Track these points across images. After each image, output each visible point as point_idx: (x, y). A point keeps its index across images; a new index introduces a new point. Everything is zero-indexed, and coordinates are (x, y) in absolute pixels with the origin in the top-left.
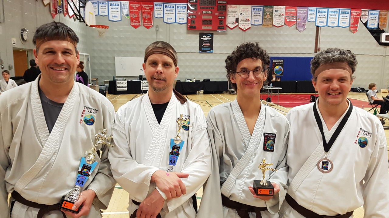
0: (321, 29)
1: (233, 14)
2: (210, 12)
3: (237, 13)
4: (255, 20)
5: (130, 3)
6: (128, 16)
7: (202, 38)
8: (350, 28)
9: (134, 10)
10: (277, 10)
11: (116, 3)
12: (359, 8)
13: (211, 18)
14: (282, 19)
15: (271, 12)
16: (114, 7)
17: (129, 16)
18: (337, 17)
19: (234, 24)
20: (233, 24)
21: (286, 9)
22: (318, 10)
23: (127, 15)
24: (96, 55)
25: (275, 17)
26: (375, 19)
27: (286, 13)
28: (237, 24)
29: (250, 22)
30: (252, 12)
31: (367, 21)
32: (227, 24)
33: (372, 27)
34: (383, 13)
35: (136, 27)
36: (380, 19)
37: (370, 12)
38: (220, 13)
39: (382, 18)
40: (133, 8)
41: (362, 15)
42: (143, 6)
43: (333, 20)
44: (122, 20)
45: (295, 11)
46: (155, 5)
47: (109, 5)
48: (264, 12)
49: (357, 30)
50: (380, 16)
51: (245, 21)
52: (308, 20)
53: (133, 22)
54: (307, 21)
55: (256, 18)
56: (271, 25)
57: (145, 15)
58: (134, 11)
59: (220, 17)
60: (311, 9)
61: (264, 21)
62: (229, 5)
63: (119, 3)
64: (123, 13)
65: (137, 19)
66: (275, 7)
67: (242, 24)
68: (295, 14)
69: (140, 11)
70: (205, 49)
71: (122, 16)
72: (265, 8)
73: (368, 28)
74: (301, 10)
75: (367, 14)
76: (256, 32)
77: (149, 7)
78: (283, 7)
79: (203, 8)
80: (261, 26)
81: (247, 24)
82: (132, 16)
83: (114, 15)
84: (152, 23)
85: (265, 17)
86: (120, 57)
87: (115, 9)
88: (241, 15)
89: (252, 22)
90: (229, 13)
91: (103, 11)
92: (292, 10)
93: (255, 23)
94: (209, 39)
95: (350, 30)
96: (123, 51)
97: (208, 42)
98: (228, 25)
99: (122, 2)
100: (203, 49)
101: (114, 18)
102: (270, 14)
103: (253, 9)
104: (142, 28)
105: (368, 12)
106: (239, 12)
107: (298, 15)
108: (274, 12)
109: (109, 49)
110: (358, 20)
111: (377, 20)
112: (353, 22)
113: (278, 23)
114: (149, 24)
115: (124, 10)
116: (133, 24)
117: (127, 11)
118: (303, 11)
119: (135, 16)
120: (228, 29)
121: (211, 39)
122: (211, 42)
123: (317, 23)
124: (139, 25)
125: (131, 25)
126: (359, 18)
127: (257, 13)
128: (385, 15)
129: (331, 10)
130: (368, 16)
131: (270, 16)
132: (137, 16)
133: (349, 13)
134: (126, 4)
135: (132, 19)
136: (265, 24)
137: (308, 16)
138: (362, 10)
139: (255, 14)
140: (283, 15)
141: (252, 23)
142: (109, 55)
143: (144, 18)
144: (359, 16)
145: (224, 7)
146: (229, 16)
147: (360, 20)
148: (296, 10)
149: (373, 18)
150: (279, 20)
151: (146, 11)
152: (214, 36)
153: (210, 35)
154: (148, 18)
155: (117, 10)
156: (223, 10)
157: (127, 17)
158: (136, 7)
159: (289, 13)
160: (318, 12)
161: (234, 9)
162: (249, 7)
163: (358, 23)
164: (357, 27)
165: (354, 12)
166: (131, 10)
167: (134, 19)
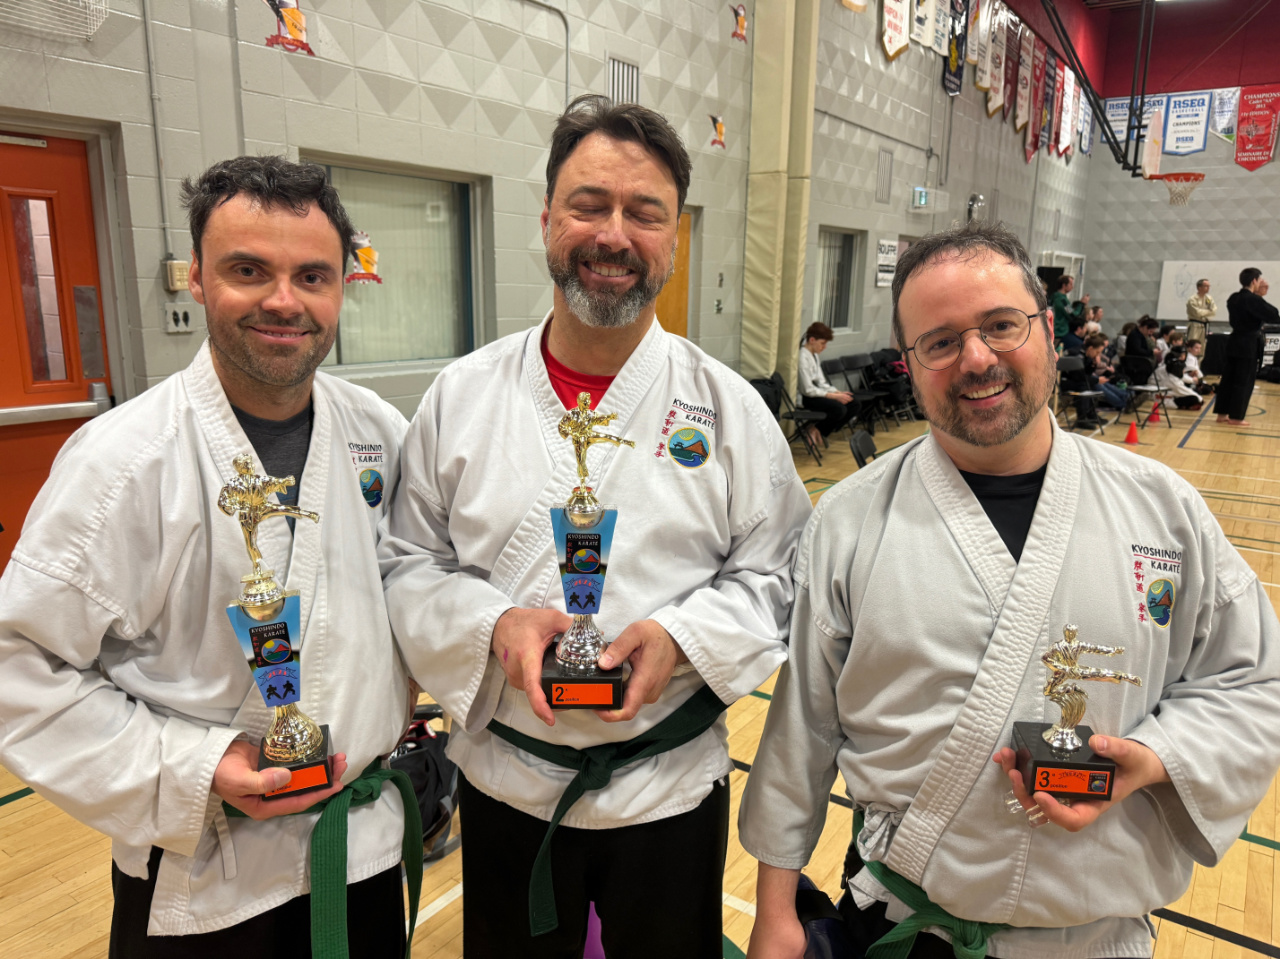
5: (1243, 94)
6: (1232, 132)
9: (1256, 113)
11: (1194, 97)
16: (1188, 111)
17: (1234, 134)
23: (1228, 131)
35: (1252, 165)
40: (1253, 108)
44: (1208, 148)
47: (1172, 105)
53: (1245, 151)
58: (1255, 116)
63: (1206, 97)
64: (1214, 126)
65: (1262, 141)
71: (1208, 135)
82: (1244, 134)
83: (1181, 135)
86: (1182, 263)
87: (1188, 116)
96: (1194, 243)
99: (1217, 91)
101: (1180, 144)
109: (1149, 238)
115: (1217, 117)
116: (1245, 157)
117: (1230, 120)
119: (1257, 130)
124: (1266, 158)
125: (1236, 159)
132: (1262, 132)
135: (1242, 143)
142: (1146, 257)
155: (1196, 119)
157: (1227, 137)
158: (1263, 103)
166: (1246, 114)
167: (1249, 141)
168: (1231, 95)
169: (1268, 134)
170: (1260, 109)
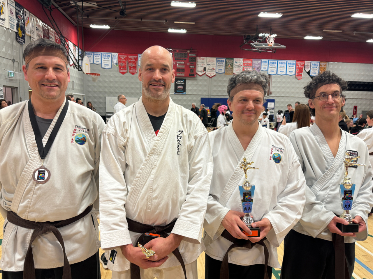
0: (272, 77)
1: (202, 64)
2: (183, 63)
3: (205, 63)
4: (219, 69)
5: (119, 55)
7: (177, 83)
8: (296, 76)
10: (236, 61)
11: (107, 54)
12: (303, 60)
13: (184, 67)
14: (240, 69)
15: (232, 63)
16: (106, 57)
17: (118, 65)
18: (285, 67)
19: (203, 72)
20: (201, 72)
21: (244, 60)
22: (270, 61)
23: (117, 64)
24: (90, 95)
25: (235, 67)
26: (316, 68)
27: (244, 64)
28: (205, 72)
29: (215, 71)
30: (217, 63)
31: (310, 71)
32: (196, 72)
33: (314, 75)
34: (323, 64)
35: (123, 73)
36: (321, 69)
37: (312, 63)
38: (191, 63)
39: (322, 68)
40: (121, 59)
41: (305, 65)
42: (129, 57)
43: (282, 70)
44: (112, 68)
45: (251, 63)
46: (139, 57)
47: (102, 55)
48: (226, 63)
49: (302, 77)
50: (321, 67)
51: (211, 70)
52: (262, 69)
53: (121, 69)
54: (260, 71)
55: (219, 68)
56: (232, 73)
57: (130, 64)
58: (122, 61)
59: (191, 67)
60: (264, 61)
61: (226, 70)
62: (198, 57)
63: (110, 55)
64: (113, 62)
65: (124, 67)
66: (235, 59)
67: (209, 72)
68: (251, 65)
69: (127, 61)
70: (179, 91)
71: (112, 64)
72: (227, 60)
73: (310, 76)
74: (256, 61)
75: (310, 65)
76: (220, 79)
77: (134, 58)
78: (241, 60)
79: (178, 59)
80: (224, 74)
81: (213, 72)
82: (120, 65)
83: (106, 64)
84: (136, 70)
85: (227, 67)
86: (110, 97)
87: (106, 59)
88: (208, 65)
89: (217, 70)
90: (198, 64)
91: (97, 60)
92: (249, 62)
93: (219, 72)
94: (183, 83)
95: (296, 78)
96: (113, 92)
97: (181, 86)
98: (198, 73)
99: (113, 53)
100: (177, 91)
101: (106, 66)
102: (231, 65)
103: (217, 61)
104: (128, 74)
105: (310, 63)
106: (206, 63)
107: (253, 65)
108: (234, 63)
109: (101, 90)
110: (302, 70)
111: (318, 70)
112: (298, 71)
113: (237, 71)
114: (134, 71)
115: (114, 60)
116: (121, 71)
117: (117, 61)
118: (257, 62)
119: (123, 64)
120: (198, 76)
121: (184, 83)
122: (184, 86)
123: (269, 72)
124: (126, 72)
125: (119, 71)
126: (303, 68)
127: (221, 64)
128: (325, 66)
129: (280, 61)
130: (310, 66)
131: (231, 66)
132: (124, 65)
133: (295, 64)
134: (116, 55)
135: (120, 67)
136: (227, 73)
137: (262, 66)
138: (305, 61)
139: (219, 65)
140: (241, 65)
141: (217, 72)
142: (101, 95)
143: (130, 66)
144: (303, 66)
145: (194, 59)
146: (198, 65)
147: (304, 69)
148: (252, 61)
149: (314, 68)
150: (238, 69)
151: (131, 61)
152: (187, 81)
153: (184, 80)
154: (133, 66)
155: (108, 60)
156: (193, 61)
158: (123, 58)
159: (246, 64)
160: (269, 63)
161: (202, 61)
162: (214, 59)
163: (302, 72)
164: (301, 75)
165: (299, 63)
166: (120, 60)
167: (122, 67)
168: (115, 55)
169: (125, 66)
170: (123, 59)
